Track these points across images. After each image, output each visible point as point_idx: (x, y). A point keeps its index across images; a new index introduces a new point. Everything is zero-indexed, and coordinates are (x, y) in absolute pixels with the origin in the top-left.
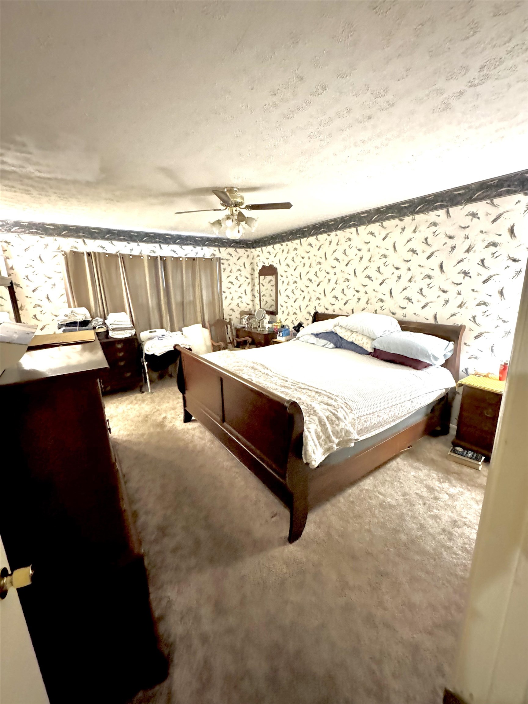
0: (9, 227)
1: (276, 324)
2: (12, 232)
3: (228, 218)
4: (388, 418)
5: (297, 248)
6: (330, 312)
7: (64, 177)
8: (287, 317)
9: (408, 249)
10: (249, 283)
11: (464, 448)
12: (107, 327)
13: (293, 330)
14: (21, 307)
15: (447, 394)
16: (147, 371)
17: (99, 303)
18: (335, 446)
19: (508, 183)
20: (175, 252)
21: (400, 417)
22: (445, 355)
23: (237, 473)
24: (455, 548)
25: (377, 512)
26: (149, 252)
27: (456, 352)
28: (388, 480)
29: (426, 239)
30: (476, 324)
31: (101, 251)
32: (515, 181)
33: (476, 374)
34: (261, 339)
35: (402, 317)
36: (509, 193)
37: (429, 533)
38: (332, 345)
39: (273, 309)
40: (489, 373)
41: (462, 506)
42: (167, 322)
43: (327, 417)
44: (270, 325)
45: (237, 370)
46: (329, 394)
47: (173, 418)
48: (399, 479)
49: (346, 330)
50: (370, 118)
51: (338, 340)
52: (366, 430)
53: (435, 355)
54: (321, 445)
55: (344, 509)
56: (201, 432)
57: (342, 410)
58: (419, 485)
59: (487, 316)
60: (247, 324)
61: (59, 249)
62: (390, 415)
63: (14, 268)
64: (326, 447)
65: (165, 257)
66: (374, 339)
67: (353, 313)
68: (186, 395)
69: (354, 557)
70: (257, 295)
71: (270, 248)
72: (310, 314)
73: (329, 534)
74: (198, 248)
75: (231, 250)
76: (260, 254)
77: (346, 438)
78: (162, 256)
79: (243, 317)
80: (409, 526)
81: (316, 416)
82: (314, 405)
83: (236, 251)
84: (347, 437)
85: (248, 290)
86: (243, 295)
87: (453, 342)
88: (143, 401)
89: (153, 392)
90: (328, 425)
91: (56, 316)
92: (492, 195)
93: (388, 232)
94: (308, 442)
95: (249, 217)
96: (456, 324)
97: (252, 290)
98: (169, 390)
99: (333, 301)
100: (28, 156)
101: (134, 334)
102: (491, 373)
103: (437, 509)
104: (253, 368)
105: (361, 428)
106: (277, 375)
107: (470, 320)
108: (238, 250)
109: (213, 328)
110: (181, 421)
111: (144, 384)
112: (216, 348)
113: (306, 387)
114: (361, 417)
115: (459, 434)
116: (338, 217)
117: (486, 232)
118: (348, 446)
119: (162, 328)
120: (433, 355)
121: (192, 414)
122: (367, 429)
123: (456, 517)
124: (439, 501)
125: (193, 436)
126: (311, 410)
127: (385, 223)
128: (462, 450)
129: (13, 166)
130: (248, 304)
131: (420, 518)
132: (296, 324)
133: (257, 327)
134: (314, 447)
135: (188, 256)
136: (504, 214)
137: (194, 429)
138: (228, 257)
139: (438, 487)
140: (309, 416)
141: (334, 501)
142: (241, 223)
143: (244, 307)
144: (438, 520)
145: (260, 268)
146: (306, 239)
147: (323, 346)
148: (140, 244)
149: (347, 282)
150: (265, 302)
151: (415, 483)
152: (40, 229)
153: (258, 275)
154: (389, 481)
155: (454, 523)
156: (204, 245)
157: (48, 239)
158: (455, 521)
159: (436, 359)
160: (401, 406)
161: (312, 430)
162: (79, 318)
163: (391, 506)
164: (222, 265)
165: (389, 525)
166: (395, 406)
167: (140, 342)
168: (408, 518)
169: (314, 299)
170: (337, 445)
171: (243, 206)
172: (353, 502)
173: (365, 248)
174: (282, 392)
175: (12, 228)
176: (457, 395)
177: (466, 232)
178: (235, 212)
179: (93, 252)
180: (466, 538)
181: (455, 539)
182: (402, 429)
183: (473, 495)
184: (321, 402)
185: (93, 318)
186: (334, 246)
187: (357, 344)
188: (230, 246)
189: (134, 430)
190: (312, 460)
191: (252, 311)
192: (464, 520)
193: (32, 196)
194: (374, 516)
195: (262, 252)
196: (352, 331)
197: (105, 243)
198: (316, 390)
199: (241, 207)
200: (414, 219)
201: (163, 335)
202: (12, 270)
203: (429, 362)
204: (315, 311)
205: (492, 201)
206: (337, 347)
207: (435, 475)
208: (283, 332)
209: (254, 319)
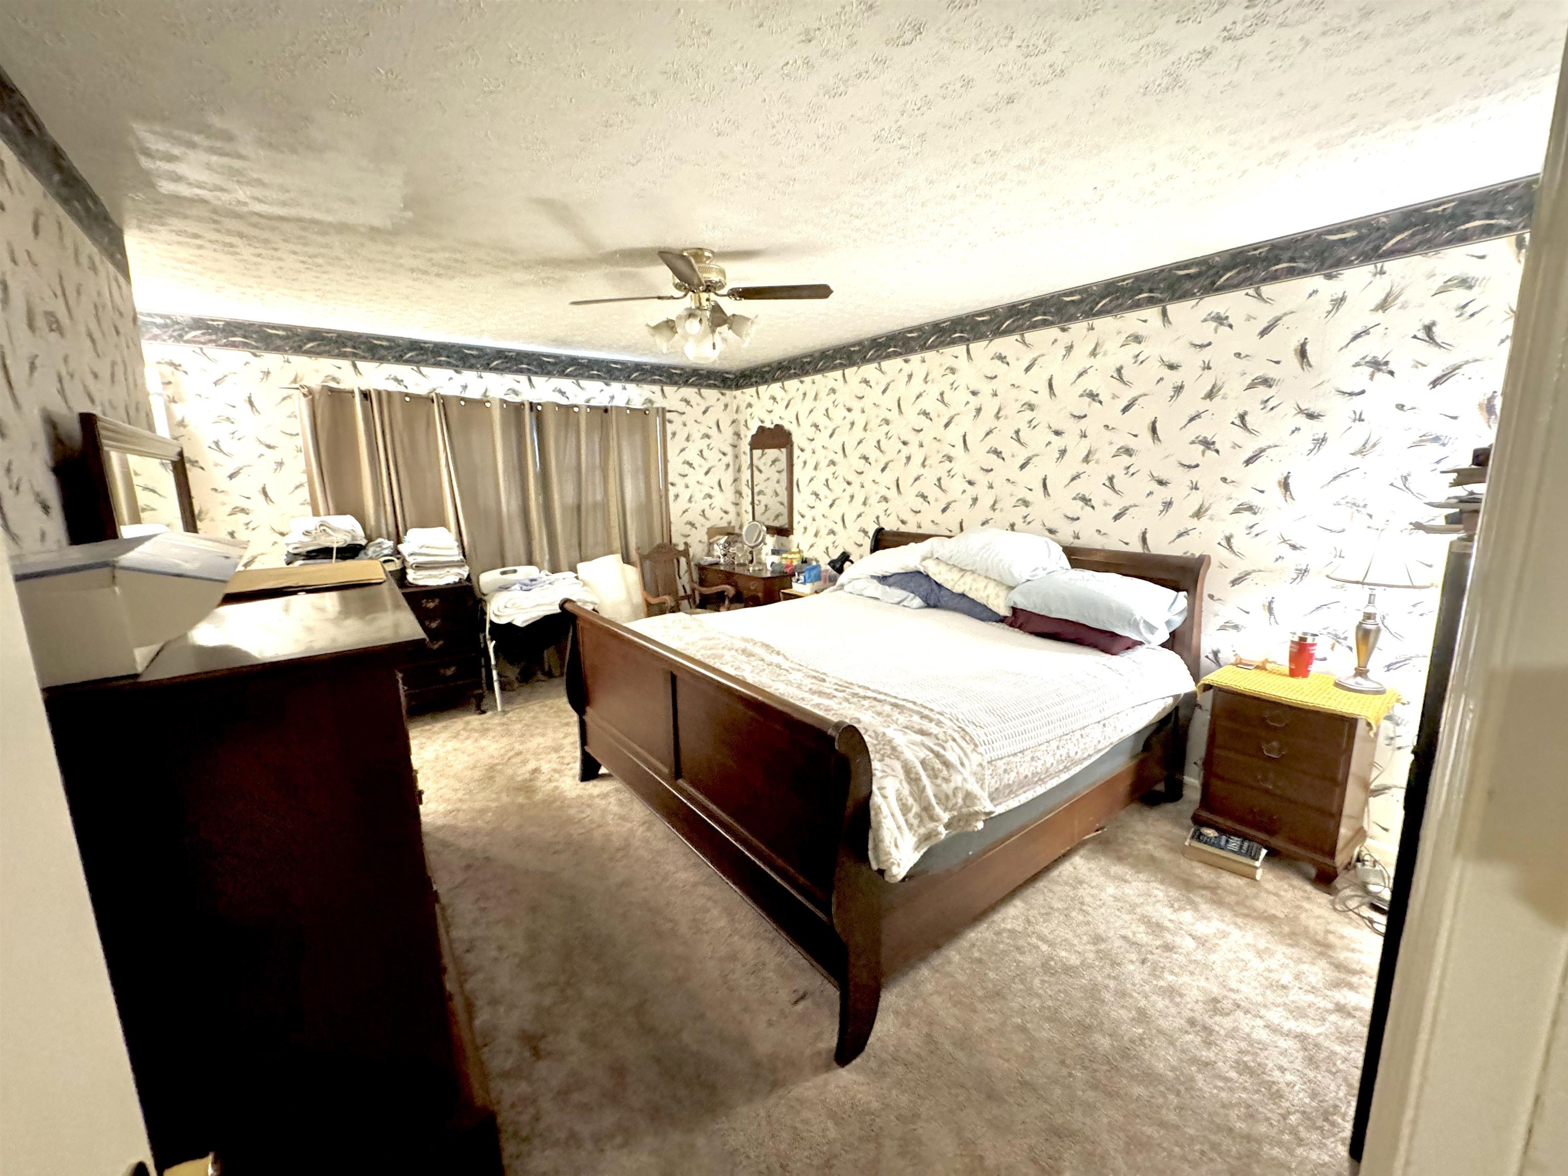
0: (180, 330)
1: (790, 556)
2: (187, 342)
3: (691, 315)
4: (1055, 765)
5: (836, 388)
6: (911, 528)
7: (318, 216)
8: (813, 540)
9: (1081, 392)
10: (728, 466)
11: (1221, 830)
12: (404, 561)
13: (829, 567)
14: (200, 512)
15: (1176, 709)
16: (493, 662)
17: (385, 505)
18: (941, 829)
19: (1289, 254)
20: (563, 393)
21: (1080, 760)
22: (1168, 623)
23: (709, 899)
24: (1220, 1064)
25: (1037, 982)
26: (505, 392)
27: (1192, 616)
28: (1055, 907)
29: (1119, 370)
30: (1234, 552)
31: (393, 387)
32: (1305, 248)
33: (1239, 664)
34: (755, 588)
35: (1072, 540)
36: (1292, 273)
37: (1160, 1032)
38: (918, 602)
39: (782, 522)
40: (1267, 661)
41: (1227, 964)
42: (542, 548)
43: (923, 763)
44: (776, 559)
45: (708, 657)
46: (922, 710)
47: (555, 770)
48: (1082, 903)
49: (948, 568)
50: (1010, 100)
51: (932, 590)
52: (1007, 791)
53: (1147, 620)
54: (910, 827)
55: (961, 978)
56: (621, 803)
57: (954, 744)
58: (1128, 917)
59: (1257, 535)
60: (725, 555)
61: (295, 381)
62: (1058, 757)
63: (186, 422)
64: (922, 831)
65: (539, 404)
66: (1011, 588)
67: (962, 530)
68: (587, 718)
69: (992, 1096)
70: (746, 491)
71: (775, 388)
72: (866, 533)
73: (929, 1039)
74: (616, 386)
75: (689, 392)
76: (754, 400)
77: (964, 810)
78: (535, 401)
79: (716, 538)
80: (1113, 1014)
81: (898, 759)
82: (891, 733)
83: (700, 394)
84: (968, 807)
85: (727, 478)
86: (716, 492)
87: (1185, 593)
88: (484, 731)
89: (508, 712)
90: (926, 781)
91: (282, 534)
92: (1257, 278)
93: (1035, 355)
94: (883, 820)
95: (737, 313)
96: (1188, 554)
97: (735, 480)
98: (546, 706)
99: (919, 503)
100: (237, 164)
101: (466, 576)
102: (1270, 660)
103: (1172, 973)
104: (744, 651)
105: (997, 786)
106: (801, 668)
107: (1219, 544)
108: (703, 391)
109: (647, 563)
110: (574, 777)
111: (486, 693)
112: (653, 610)
113: (869, 694)
114: (996, 760)
115: (1208, 800)
116: (928, 321)
117: (1247, 356)
118: (970, 829)
119: (530, 562)
120: (1145, 622)
121: (599, 760)
122: (1010, 790)
123: (1216, 990)
124: (1176, 953)
125: (604, 811)
126: (884, 745)
127: (1030, 336)
128: (1216, 834)
129: (200, 186)
130: (726, 512)
131: (1135, 995)
132: (835, 555)
133: (747, 562)
134: (896, 833)
135: (592, 403)
136: (1285, 318)
137: (604, 796)
138: (682, 407)
139: (1170, 920)
140: (881, 760)
141: (937, 960)
142: (719, 329)
143: (717, 519)
144: (1178, 1000)
145: (754, 431)
146: (855, 368)
147: (899, 603)
148: (483, 374)
149: (948, 463)
150: (764, 508)
151: (1118, 913)
152: (252, 337)
153: (749, 447)
154: (1058, 910)
155: (1214, 1005)
156: (628, 379)
157: (272, 360)
158: (1215, 1000)
159: (1151, 629)
160: (1082, 736)
161: (891, 793)
162: (337, 541)
163: (1068, 970)
164: (668, 425)
165: (1068, 1014)
166: (1068, 737)
167: (479, 596)
168: (1108, 996)
169: (874, 500)
170: (947, 826)
171: (724, 291)
172: (980, 961)
173: (986, 388)
174: (818, 705)
175: (187, 333)
176: (1198, 710)
177: (1206, 355)
178: (704, 303)
179: (375, 390)
180: (1245, 1040)
181: (1218, 1042)
182: (1083, 789)
183: (1249, 937)
184: (907, 727)
185: (370, 539)
186: (917, 384)
187: (973, 600)
188: (686, 383)
189: (460, 800)
190: (893, 864)
191: (734, 527)
192: (1234, 996)
193: (238, 257)
194: (1030, 992)
195: (759, 397)
196: (961, 570)
197: (404, 371)
198: (893, 700)
199: (719, 292)
200: (1092, 328)
201: (532, 580)
202: (182, 428)
203: (1135, 637)
204: (877, 527)
205: (1257, 290)
206: (928, 606)
207: (1161, 895)
208: (806, 574)
209: (739, 545)
